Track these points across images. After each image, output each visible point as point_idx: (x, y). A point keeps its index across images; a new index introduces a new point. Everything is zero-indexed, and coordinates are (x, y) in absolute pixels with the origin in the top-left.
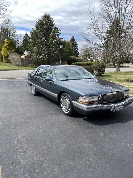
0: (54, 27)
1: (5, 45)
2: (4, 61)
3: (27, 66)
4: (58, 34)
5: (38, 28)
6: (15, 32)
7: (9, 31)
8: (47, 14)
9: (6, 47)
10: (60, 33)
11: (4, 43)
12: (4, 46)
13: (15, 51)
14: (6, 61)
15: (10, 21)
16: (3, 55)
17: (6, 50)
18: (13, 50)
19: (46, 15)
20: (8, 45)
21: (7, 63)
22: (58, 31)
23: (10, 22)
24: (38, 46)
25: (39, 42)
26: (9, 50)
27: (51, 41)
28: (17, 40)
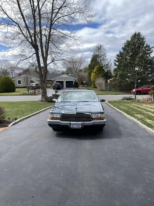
0: (145, 45)
1: (95, 70)
2: (93, 86)
3: (110, 90)
4: (149, 52)
5: (124, 49)
6: (105, 57)
7: (100, 56)
8: (137, 33)
9: (95, 72)
10: (152, 51)
11: (94, 69)
12: (93, 71)
13: (103, 76)
14: (94, 86)
15: (102, 46)
16: (92, 80)
17: (95, 76)
18: (101, 75)
19: (135, 34)
20: (97, 70)
21: (95, 88)
22: (151, 48)
23: (102, 48)
24: (122, 69)
25: (124, 64)
26: (98, 75)
27: (138, 61)
28: (107, 65)
